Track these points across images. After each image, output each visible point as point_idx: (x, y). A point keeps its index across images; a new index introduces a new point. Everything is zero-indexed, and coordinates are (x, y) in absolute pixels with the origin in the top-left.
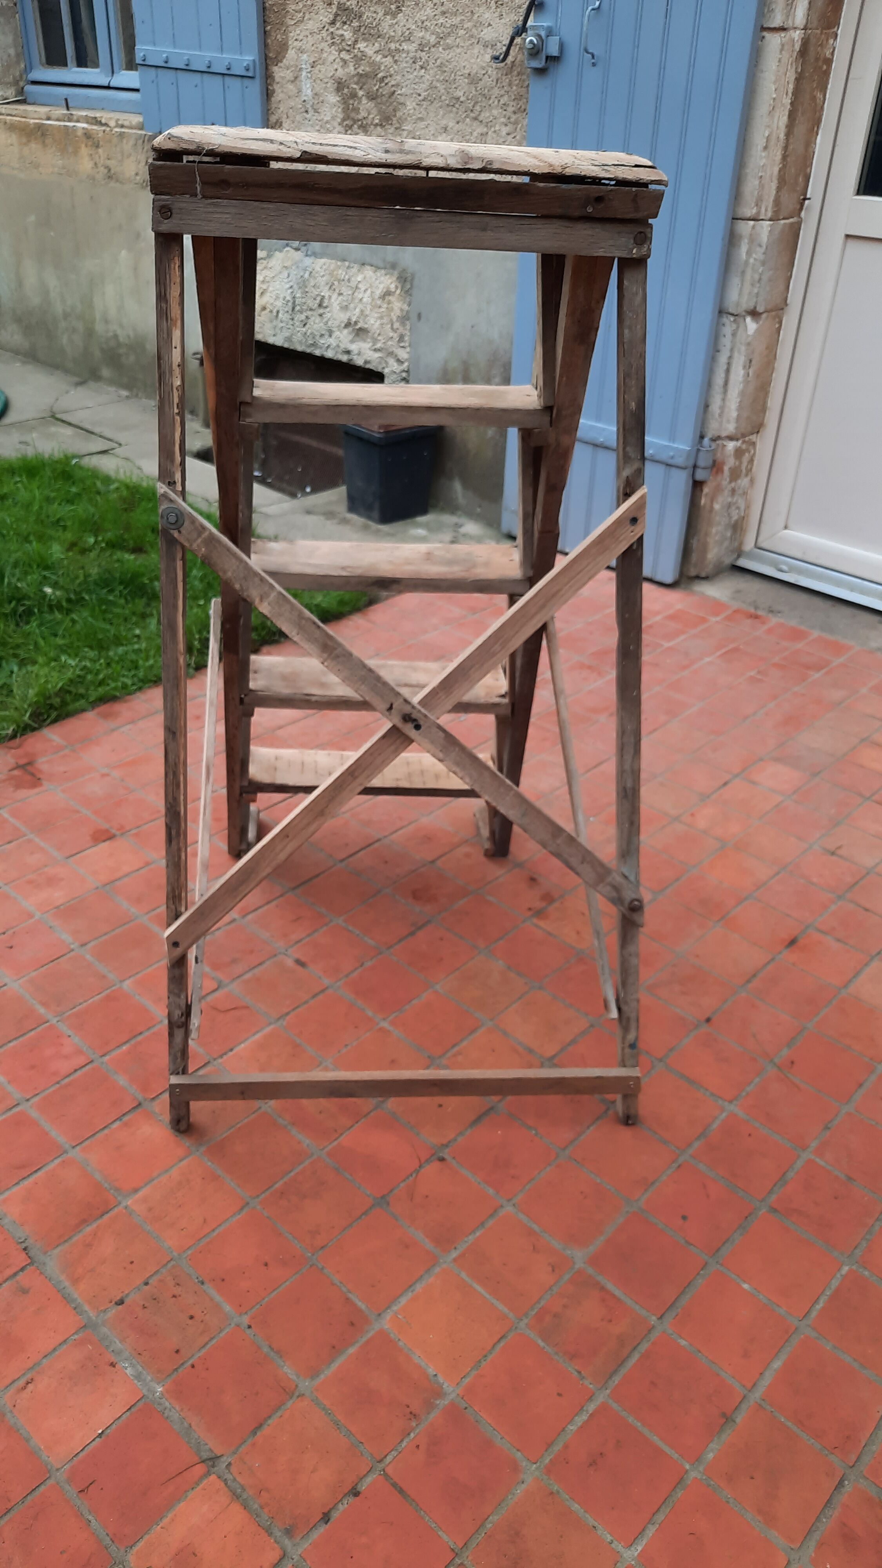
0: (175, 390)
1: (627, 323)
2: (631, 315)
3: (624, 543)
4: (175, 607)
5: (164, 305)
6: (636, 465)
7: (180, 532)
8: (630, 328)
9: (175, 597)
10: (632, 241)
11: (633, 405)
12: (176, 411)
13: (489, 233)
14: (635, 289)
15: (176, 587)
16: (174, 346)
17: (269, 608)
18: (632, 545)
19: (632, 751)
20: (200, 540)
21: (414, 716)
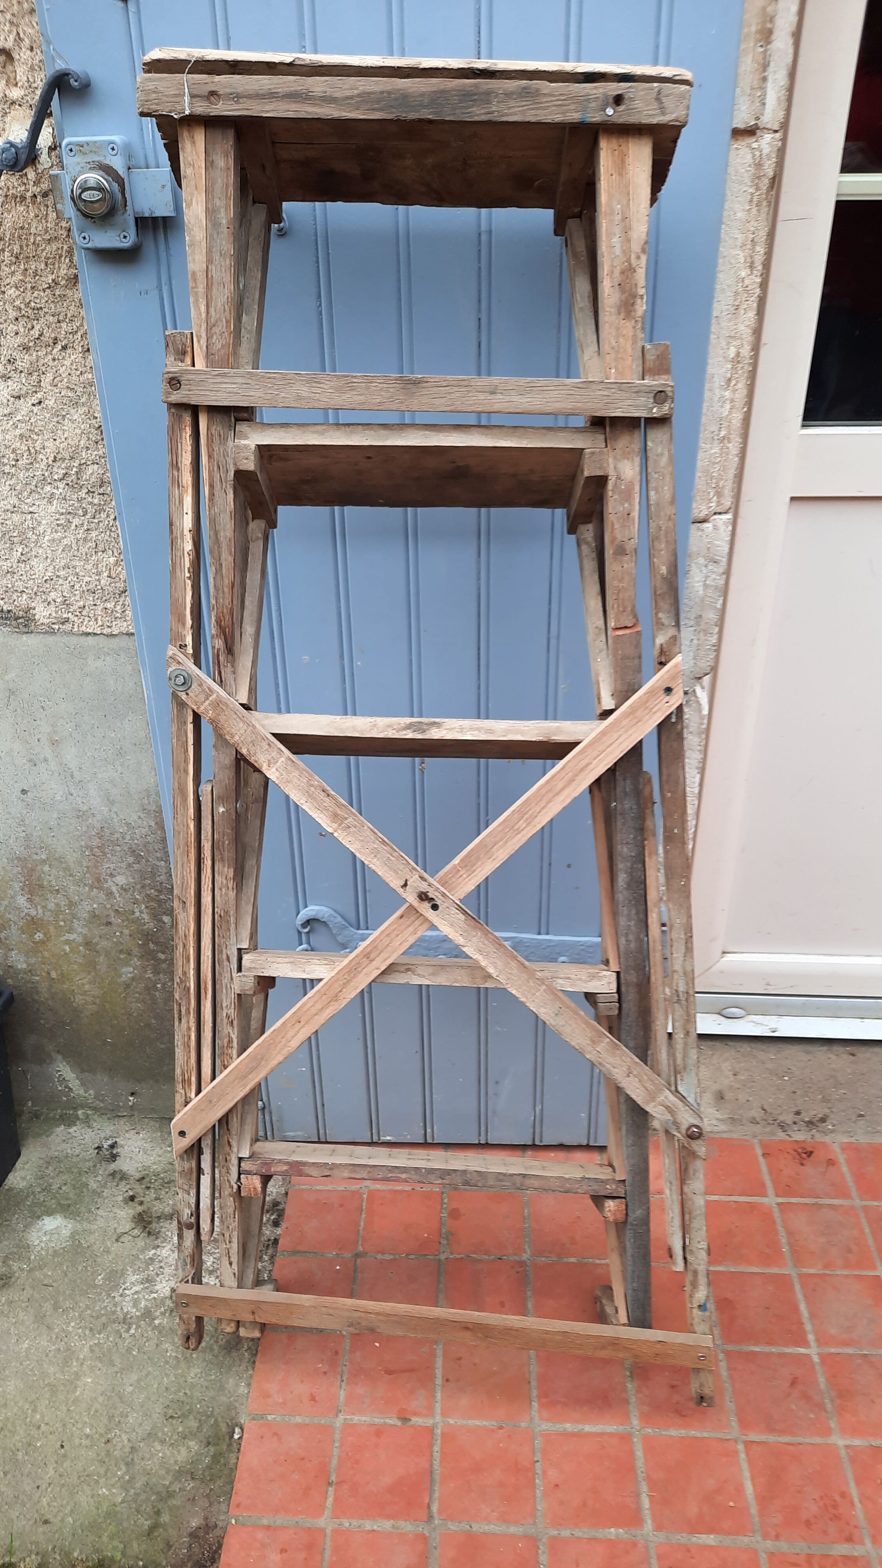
0: (186, 554)
1: (652, 484)
2: (656, 476)
3: (659, 714)
4: (186, 771)
5: (176, 473)
6: (671, 632)
7: (187, 694)
8: (656, 489)
9: (186, 761)
10: (652, 400)
11: (664, 570)
12: (187, 575)
13: (499, 396)
14: (660, 450)
15: (186, 751)
16: (185, 511)
17: (277, 774)
18: (669, 717)
19: (683, 949)
20: (207, 702)
21: (430, 895)
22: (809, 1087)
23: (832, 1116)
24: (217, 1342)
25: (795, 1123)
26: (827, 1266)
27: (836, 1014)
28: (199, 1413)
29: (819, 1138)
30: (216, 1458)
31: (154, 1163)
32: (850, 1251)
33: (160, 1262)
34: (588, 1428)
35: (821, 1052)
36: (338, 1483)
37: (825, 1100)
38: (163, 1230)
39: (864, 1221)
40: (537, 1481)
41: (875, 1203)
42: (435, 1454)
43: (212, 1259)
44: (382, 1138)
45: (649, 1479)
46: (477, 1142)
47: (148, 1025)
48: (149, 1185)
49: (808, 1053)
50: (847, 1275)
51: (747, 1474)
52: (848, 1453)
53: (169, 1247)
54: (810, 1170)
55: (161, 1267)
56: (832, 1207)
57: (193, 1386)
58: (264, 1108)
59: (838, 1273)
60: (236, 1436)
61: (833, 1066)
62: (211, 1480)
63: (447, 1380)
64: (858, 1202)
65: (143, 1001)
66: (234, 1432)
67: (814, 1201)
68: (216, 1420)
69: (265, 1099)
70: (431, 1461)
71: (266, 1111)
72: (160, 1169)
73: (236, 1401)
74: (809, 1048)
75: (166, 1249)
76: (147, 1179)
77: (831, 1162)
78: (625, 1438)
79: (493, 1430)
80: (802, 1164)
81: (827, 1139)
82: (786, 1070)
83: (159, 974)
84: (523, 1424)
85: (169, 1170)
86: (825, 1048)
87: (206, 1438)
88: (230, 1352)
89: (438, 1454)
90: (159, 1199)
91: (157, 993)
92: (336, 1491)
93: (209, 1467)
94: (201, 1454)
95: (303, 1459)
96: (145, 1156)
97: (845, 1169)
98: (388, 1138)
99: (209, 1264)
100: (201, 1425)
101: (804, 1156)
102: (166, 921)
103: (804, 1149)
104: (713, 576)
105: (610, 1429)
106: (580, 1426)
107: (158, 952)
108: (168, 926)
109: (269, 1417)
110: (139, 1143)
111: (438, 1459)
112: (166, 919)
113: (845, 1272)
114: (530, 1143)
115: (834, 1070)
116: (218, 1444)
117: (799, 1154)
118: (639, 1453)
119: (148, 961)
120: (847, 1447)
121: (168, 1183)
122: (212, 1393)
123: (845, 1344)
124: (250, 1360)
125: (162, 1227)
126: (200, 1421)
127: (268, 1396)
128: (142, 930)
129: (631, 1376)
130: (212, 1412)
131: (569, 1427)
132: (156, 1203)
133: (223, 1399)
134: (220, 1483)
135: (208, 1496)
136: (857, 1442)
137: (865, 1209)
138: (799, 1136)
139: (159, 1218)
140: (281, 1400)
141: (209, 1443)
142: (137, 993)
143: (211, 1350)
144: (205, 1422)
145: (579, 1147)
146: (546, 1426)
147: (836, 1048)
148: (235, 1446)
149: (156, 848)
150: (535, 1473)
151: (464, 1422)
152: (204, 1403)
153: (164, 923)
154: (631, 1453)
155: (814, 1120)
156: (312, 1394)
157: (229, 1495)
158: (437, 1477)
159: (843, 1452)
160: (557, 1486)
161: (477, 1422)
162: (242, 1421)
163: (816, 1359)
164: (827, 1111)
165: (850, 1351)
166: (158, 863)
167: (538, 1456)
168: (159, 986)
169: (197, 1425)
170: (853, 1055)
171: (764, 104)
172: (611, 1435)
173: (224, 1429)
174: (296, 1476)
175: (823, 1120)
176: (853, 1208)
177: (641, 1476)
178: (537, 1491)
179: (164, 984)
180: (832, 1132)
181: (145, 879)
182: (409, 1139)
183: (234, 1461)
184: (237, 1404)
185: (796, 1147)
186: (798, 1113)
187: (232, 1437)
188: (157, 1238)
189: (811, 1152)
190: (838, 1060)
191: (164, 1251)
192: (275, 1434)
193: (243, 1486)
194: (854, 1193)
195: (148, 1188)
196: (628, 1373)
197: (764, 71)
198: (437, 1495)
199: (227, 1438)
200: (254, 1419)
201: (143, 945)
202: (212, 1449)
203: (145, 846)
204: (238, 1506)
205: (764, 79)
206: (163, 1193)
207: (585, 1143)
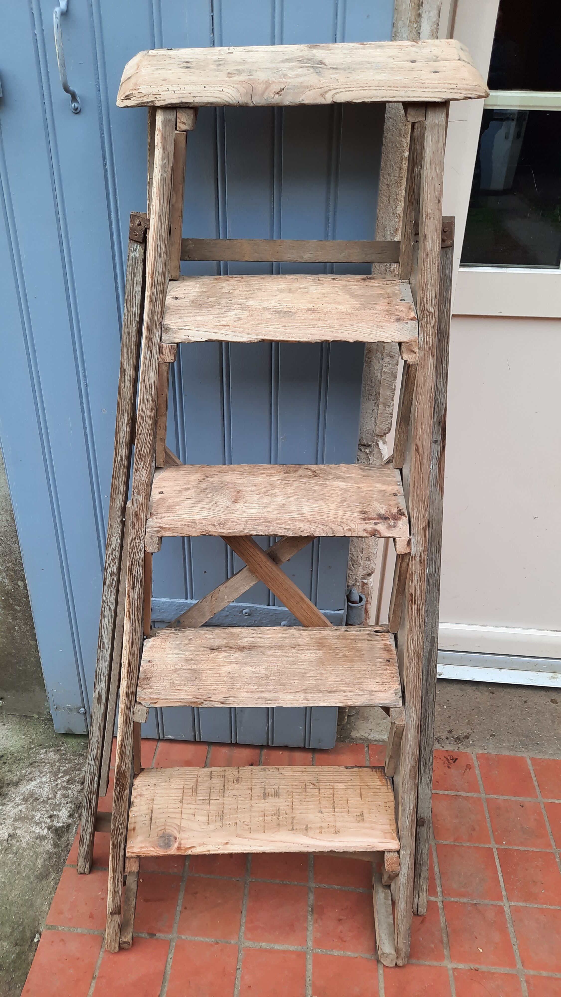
22: (461, 714)
23: (473, 735)
24: (33, 873)
25: (447, 738)
26: (456, 840)
27: (482, 665)
28: (13, 922)
29: (462, 749)
30: (19, 955)
31: (12, 746)
32: (474, 830)
33: (4, 815)
34: (277, 947)
35: (471, 691)
36: (99, 977)
37: (469, 723)
38: (10, 793)
39: (486, 809)
40: (237, 983)
41: (495, 797)
42: (169, 960)
43: (39, 814)
44: (165, 736)
45: (314, 985)
46: (230, 742)
47: (10, 654)
48: (5, 761)
49: (461, 690)
50: (470, 847)
51: (382, 985)
52: (454, 974)
53: (12, 805)
54: (453, 771)
55: (4, 819)
56: (465, 798)
57: (12, 904)
58: (85, 713)
59: (464, 844)
60: (36, 940)
61: (478, 700)
62: (13, 971)
63: (185, 908)
64: (483, 795)
65: (6, 637)
66: (35, 937)
67: (452, 793)
68: (24, 928)
69: (86, 706)
70: (166, 965)
71: (87, 715)
72: (15, 750)
73: (40, 915)
74: (463, 686)
75: (10, 806)
76: (5, 757)
77: (469, 767)
78: (302, 955)
79: (211, 945)
80: (449, 767)
81: (468, 751)
82: (446, 701)
83: (16, 620)
84: (233, 942)
85: (21, 752)
86: (474, 688)
87: (15, 940)
88: (41, 880)
89: (171, 960)
90: (11, 771)
91: (16, 633)
92: (97, 983)
93: (14, 961)
94: (10, 952)
95: (78, 959)
96: (6, 741)
97: (477, 772)
98: (170, 737)
99: (37, 818)
100: (13, 931)
101: (451, 761)
102: (20, 585)
103: (451, 756)
104: (390, 366)
105: (292, 948)
106: (272, 945)
107: (16, 605)
108: (21, 588)
109: (60, 928)
110: (4, 732)
111: (171, 964)
112: (20, 583)
113: (468, 844)
114: (265, 744)
115: (478, 703)
116: (22, 945)
117: (448, 760)
118: (310, 967)
119: (9, 611)
120: (454, 969)
121: (19, 760)
122: (24, 909)
123: (463, 895)
124: (54, 887)
125: (10, 791)
126: (13, 928)
127: (61, 913)
128: (4, 590)
129: (312, 911)
130: (22, 922)
131: (264, 945)
132: (9, 774)
133: (32, 913)
134: (18, 973)
135: (9, 983)
136: (461, 966)
137: (488, 800)
138: (449, 748)
139: (9, 784)
140: (70, 916)
141: (16, 944)
142: (2, 632)
143: (29, 878)
144: (16, 929)
145: (299, 749)
146: (249, 944)
147: (481, 687)
148: (34, 947)
149: (12, 535)
150: (236, 977)
151: (193, 938)
152: (18, 916)
153: (19, 586)
154: (305, 966)
155: (461, 737)
156: (91, 913)
157: (23, 982)
158: (168, 977)
159: (451, 973)
160: (250, 987)
161: (201, 939)
162: (41, 930)
163: (440, 905)
164: (470, 731)
165: (464, 900)
166: (13, 545)
167: (240, 965)
168: (17, 628)
169: (10, 930)
170: (493, 693)
171: (419, 33)
172: (292, 952)
173: (28, 934)
174: (71, 971)
175: (467, 737)
176: (479, 799)
177: (308, 982)
178: (236, 990)
179: (20, 627)
180: (472, 745)
181: (5, 556)
182: (184, 738)
183: (31, 958)
184: (40, 918)
185: (446, 755)
186: (450, 732)
187: (33, 940)
188: (4, 799)
189: (456, 759)
190: (483, 696)
191: (8, 808)
192: (62, 940)
193: (34, 976)
194: (482, 788)
195: (5, 763)
196: (310, 909)
197: (419, 9)
198: (166, 989)
199: (29, 942)
200: (49, 929)
201: (5, 600)
202: (18, 949)
203: (4, 533)
204: (28, 991)
205: (419, 15)
206: (14, 767)
207: (302, 746)
